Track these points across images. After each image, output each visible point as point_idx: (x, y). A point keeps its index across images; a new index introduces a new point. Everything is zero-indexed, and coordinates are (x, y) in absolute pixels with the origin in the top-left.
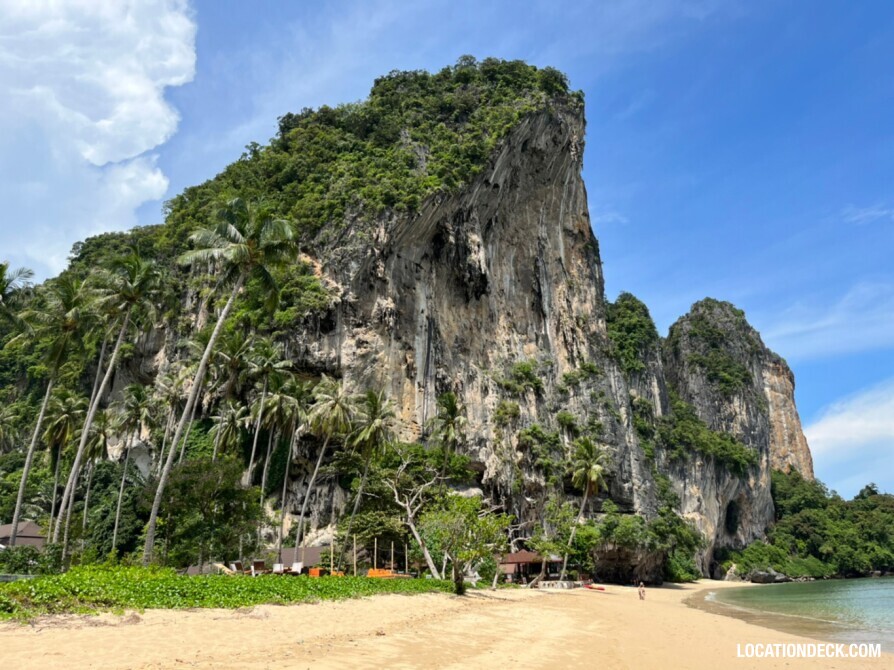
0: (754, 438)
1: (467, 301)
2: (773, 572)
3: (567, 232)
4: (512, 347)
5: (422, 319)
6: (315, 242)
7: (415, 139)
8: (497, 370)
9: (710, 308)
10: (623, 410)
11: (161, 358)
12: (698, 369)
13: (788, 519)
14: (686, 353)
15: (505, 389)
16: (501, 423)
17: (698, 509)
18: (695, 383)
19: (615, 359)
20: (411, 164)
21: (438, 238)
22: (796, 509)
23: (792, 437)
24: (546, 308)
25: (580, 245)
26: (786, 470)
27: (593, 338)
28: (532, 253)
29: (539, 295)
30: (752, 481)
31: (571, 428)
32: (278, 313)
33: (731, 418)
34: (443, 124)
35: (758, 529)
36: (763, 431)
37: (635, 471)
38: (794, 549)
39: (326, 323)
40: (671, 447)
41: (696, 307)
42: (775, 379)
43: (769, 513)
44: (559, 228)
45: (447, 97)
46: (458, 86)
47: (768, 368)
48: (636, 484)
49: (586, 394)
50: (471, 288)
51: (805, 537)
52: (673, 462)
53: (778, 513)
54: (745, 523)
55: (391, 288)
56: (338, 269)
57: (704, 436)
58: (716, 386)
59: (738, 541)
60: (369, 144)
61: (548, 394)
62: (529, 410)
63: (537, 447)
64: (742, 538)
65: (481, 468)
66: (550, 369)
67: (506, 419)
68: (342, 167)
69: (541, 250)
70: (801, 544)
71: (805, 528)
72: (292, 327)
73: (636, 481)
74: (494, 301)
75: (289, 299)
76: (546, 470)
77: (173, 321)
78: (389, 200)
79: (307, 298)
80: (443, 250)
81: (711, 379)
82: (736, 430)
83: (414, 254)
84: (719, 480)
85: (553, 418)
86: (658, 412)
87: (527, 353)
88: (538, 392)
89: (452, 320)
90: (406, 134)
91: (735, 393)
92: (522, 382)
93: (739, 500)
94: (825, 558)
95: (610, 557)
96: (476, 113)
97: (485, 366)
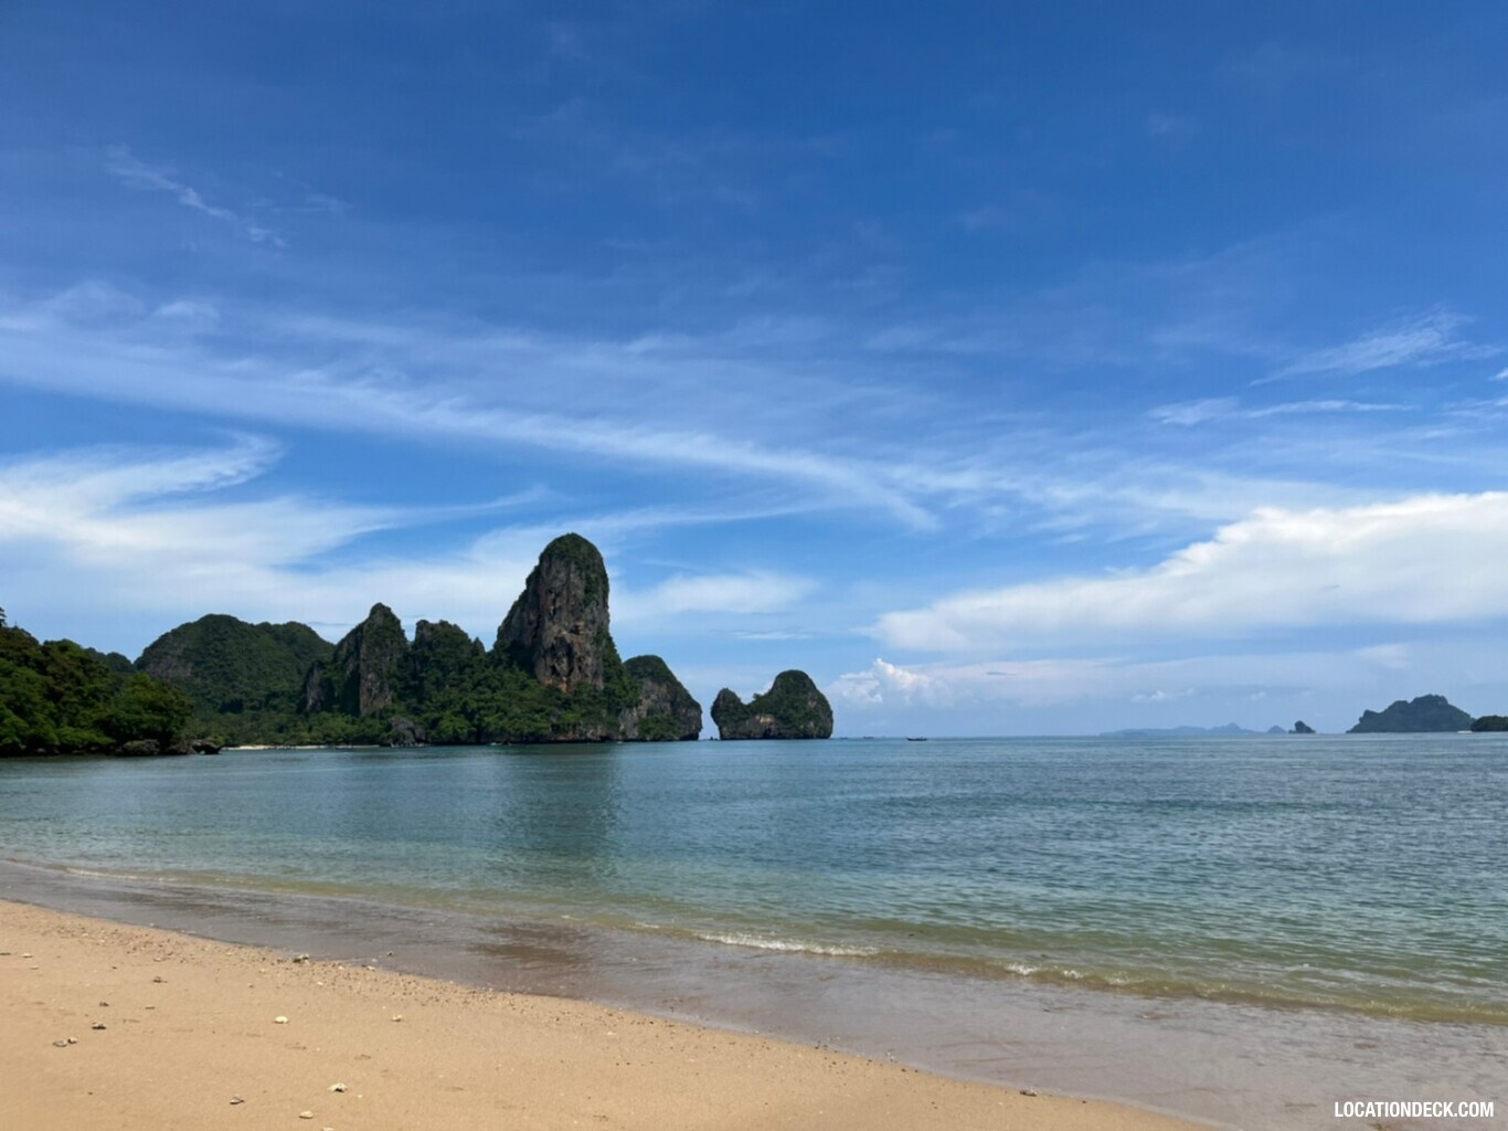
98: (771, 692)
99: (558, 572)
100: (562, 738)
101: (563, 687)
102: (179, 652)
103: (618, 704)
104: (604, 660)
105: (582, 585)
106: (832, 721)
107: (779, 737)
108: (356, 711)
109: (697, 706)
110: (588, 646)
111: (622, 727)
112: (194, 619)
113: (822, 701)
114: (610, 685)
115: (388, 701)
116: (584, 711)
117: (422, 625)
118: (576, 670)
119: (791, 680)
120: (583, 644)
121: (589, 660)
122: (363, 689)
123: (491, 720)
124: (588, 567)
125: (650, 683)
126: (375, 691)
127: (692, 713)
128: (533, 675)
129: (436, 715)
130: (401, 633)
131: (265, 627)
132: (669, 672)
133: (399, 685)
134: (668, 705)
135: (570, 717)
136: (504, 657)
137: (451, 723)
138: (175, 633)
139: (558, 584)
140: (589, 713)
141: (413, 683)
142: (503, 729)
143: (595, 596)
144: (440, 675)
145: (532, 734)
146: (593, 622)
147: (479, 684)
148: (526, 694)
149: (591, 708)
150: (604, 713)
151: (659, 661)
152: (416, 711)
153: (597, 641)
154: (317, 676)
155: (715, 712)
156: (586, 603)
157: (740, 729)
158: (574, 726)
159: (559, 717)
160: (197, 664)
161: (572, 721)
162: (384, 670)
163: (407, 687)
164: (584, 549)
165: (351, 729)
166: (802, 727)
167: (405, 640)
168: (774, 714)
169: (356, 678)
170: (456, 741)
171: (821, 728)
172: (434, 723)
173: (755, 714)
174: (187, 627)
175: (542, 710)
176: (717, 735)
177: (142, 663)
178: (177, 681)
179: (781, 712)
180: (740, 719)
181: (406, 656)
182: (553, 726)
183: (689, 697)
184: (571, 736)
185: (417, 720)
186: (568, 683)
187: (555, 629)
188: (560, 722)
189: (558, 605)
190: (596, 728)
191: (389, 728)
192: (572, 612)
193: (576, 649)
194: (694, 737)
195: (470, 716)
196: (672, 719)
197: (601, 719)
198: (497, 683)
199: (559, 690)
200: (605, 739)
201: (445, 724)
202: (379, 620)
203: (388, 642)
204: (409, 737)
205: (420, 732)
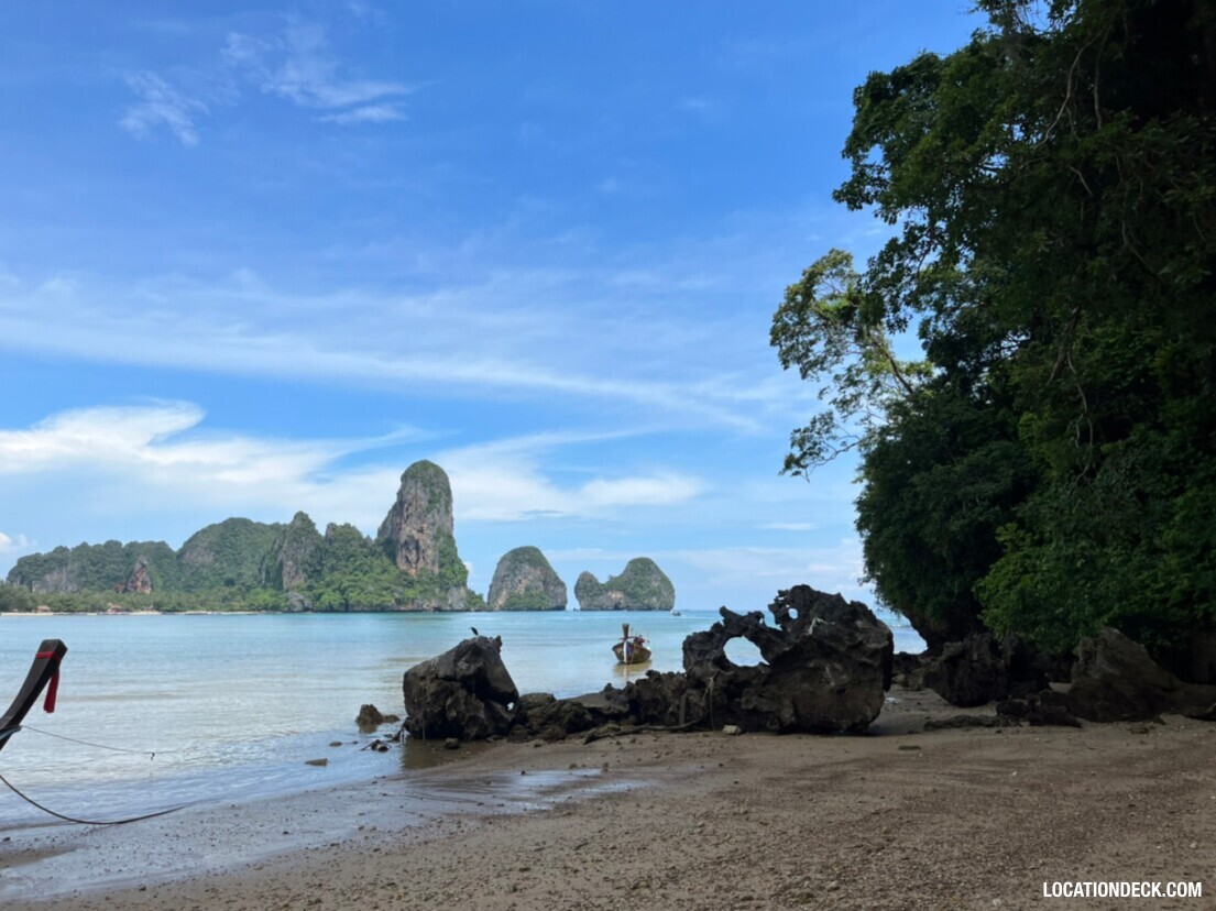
98: (622, 576)
99: (410, 488)
100: (403, 608)
101: (413, 572)
102: (205, 544)
103: (447, 584)
104: (440, 552)
105: (428, 497)
106: (674, 597)
107: (629, 609)
108: (280, 585)
109: (562, 585)
110: (429, 542)
111: (450, 601)
112: (218, 521)
113: (665, 581)
114: (443, 570)
115: (302, 580)
116: (422, 589)
117: (332, 527)
118: (421, 560)
119: (639, 565)
120: (425, 540)
121: (429, 552)
122: (284, 572)
123: (353, 596)
124: (433, 484)
125: (527, 567)
126: (292, 574)
127: (560, 590)
128: (395, 563)
129: (321, 591)
130: (316, 532)
132: (543, 558)
133: (310, 569)
134: (541, 584)
135: (410, 593)
136: (380, 549)
137: (331, 597)
138: (204, 531)
139: (410, 497)
140: (426, 590)
141: (319, 568)
142: (359, 602)
143: (438, 505)
144: (335, 561)
145: (378, 605)
146: (433, 524)
147: (356, 569)
148: (385, 576)
149: (427, 587)
150: (437, 590)
151: (536, 550)
152: (310, 588)
153: (436, 538)
154: (266, 562)
155: (577, 589)
156: (428, 510)
157: (596, 603)
158: (413, 600)
159: (401, 594)
160: (218, 553)
161: (411, 596)
162: (300, 558)
163: (315, 571)
164: (431, 471)
166: (646, 601)
167: (318, 537)
168: (624, 591)
169: (281, 564)
170: (330, 610)
171: (662, 603)
172: (319, 597)
173: (607, 591)
174: (212, 527)
175: (389, 588)
176: (578, 607)
177: (182, 553)
178: (203, 566)
179: (629, 589)
180: (595, 595)
181: (318, 548)
182: (396, 600)
183: (557, 578)
184: (410, 607)
185: (308, 593)
186: (416, 568)
187: (408, 529)
188: (401, 597)
189: (410, 511)
190: (430, 601)
191: (287, 600)
192: (419, 517)
193: (421, 543)
194: (561, 608)
195: (343, 592)
196: (544, 595)
197: (434, 595)
198: (367, 568)
199: (407, 574)
200: (438, 610)
201: (324, 598)
202: (298, 523)
203: (303, 539)
204: (299, 607)
205: (308, 603)
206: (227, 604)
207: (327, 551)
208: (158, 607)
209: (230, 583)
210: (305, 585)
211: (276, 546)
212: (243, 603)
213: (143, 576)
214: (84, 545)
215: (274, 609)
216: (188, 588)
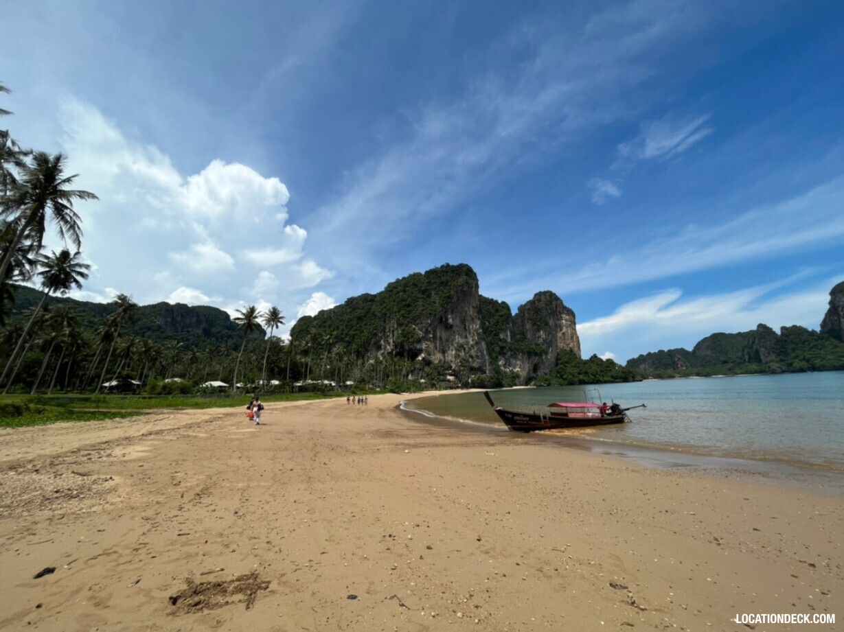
0: (547, 343)
1: (448, 329)
2: (542, 384)
3: (473, 307)
4: (459, 340)
5: (438, 337)
6: (416, 323)
7: (435, 294)
8: (455, 345)
9: (540, 296)
10: (485, 352)
11: (382, 342)
12: (530, 321)
13: (558, 367)
14: (527, 315)
15: (456, 349)
16: (456, 357)
17: (520, 368)
18: (528, 326)
19: (484, 339)
20: (435, 303)
21: (441, 318)
22: (562, 364)
23: (572, 337)
24: (467, 328)
25: (476, 310)
26: (568, 349)
27: (479, 334)
28: (464, 314)
29: (465, 325)
30: (544, 357)
31: (472, 357)
32: (410, 340)
33: (539, 337)
34: (441, 288)
35: (547, 371)
36: (551, 341)
37: (487, 364)
38: (557, 377)
39: (419, 341)
40: (512, 350)
41: (536, 295)
42: (567, 317)
43: (552, 366)
44: (471, 307)
45: (443, 279)
46: (445, 274)
47: (563, 313)
48: (488, 368)
49: (476, 348)
50: (449, 327)
51: (559, 373)
52: (512, 355)
53: (557, 364)
54: (541, 370)
55: (432, 332)
56: (421, 330)
57: (523, 347)
58: (535, 327)
59: (537, 375)
60: (425, 296)
61: (467, 349)
62: (462, 354)
63: (464, 362)
64: (539, 374)
65: (451, 367)
66: (467, 343)
67: (457, 356)
68: (420, 303)
69: (466, 314)
70: (558, 375)
71: (560, 370)
72: (413, 342)
73: (488, 367)
74: (455, 329)
75: (412, 337)
76: (465, 366)
77: (384, 334)
78: (430, 314)
79: (415, 336)
80: (443, 322)
81: (534, 325)
82: (541, 341)
83: (436, 323)
84: (529, 358)
85: (468, 355)
86: (509, 340)
87: (462, 341)
88: (464, 349)
89: (444, 335)
90: (433, 292)
91: (541, 329)
92: (461, 347)
93: (539, 363)
94: (564, 379)
95: (479, 383)
96: (450, 284)
97: (453, 345)
102: (705, 346)
108: (760, 361)
112: (708, 335)
115: (774, 357)
117: (783, 328)
122: (761, 354)
123: (817, 362)
126: (766, 355)
129: (790, 361)
130: (774, 333)
131: (739, 334)
133: (778, 351)
136: (826, 335)
137: (800, 364)
138: (702, 341)
141: (783, 350)
142: (823, 365)
144: (794, 345)
145: (840, 366)
147: (812, 348)
152: (782, 360)
154: (746, 350)
160: (712, 350)
162: (768, 346)
163: (781, 352)
165: (757, 368)
167: (776, 335)
169: (757, 351)
170: (802, 370)
172: (791, 364)
174: (705, 340)
177: (694, 351)
178: (707, 356)
181: (778, 340)
185: (782, 363)
191: (769, 367)
195: (808, 361)
198: (821, 346)
201: (794, 364)
202: (761, 329)
203: (767, 337)
204: (779, 370)
205: (784, 368)
206: (731, 372)
207: (786, 341)
208: (698, 375)
209: (725, 362)
210: (778, 359)
211: (751, 342)
212: (741, 371)
213: (680, 363)
214: (650, 354)
215: (762, 372)
216: (704, 366)
